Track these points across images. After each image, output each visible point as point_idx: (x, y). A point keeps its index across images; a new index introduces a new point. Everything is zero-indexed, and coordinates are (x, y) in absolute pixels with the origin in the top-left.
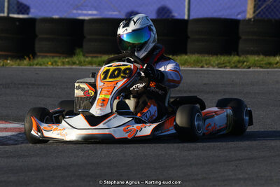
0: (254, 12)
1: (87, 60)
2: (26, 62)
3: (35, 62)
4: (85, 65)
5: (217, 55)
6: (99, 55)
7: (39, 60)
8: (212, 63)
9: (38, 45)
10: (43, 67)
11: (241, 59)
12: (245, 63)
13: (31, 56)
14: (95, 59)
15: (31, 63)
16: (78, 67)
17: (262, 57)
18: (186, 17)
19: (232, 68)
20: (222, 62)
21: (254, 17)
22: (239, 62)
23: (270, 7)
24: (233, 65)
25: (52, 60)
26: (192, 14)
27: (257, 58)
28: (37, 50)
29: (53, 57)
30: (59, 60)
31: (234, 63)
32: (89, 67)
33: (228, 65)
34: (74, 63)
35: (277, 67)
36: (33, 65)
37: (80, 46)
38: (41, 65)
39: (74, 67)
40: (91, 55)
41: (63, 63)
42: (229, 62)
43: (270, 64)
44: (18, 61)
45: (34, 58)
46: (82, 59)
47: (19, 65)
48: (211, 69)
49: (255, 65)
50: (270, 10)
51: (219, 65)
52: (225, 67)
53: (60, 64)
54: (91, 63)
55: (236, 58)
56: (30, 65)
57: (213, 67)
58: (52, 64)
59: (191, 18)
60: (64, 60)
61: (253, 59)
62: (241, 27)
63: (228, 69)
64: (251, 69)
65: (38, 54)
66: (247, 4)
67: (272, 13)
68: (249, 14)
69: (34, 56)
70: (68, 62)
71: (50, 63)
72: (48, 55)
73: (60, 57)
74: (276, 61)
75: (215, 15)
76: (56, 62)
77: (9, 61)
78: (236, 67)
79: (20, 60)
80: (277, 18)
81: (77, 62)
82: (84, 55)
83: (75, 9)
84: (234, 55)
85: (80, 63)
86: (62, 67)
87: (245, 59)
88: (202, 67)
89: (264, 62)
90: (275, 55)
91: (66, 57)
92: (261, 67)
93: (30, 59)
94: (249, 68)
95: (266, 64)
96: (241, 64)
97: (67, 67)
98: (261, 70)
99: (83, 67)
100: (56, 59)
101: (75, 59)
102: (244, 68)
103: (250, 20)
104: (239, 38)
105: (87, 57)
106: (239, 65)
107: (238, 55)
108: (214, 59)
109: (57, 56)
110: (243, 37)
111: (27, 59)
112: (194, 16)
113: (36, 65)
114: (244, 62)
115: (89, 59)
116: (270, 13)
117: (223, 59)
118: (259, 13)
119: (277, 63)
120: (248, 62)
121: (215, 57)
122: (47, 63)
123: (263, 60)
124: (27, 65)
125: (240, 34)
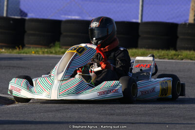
1: (62, 50)
2: (15, 51)
3: (22, 51)
7: (26, 50)
9: (26, 39)
10: (28, 55)
11: (177, 53)
12: (180, 56)
13: (20, 46)
15: (20, 51)
16: (54, 55)
17: (192, 52)
19: (169, 59)
20: (162, 54)
22: (175, 55)
24: (170, 57)
25: (35, 50)
27: (189, 53)
28: (25, 42)
29: (36, 48)
31: (171, 56)
33: (166, 57)
34: (51, 53)
36: (21, 53)
37: (59, 40)
38: (26, 53)
39: (51, 55)
40: (64, 47)
41: (43, 53)
42: (168, 55)
44: (11, 50)
45: (22, 49)
46: (58, 49)
47: (10, 53)
49: (187, 58)
51: (160, 57)
52: (164, 58)
53: (40, 53)
55: (173, 52)
56: (19, 53)
57: (155, 58)
58: (35, 53)
60: (43, 50)
61: (185, 53)
62: (179, 30)
63: (166, 60)
64: (184, 61)
65: (27, 45)
69: (23, 46)
70: (47, 51)
71: (33, 52)
72: (32, 46)
73: (41, 48)
76: (38, 51)
77: (3, 50)
78: (172, 59)
81: (54, 52)
82: (60, 47)
84: (172, 50)
85: (56, 53)
86: (42, 55)
87: (180, 53)
91: (46, 48)
92: (191, 59)
93: (19, 48)
94: (182, 59)
96: (176, 57)
97: (46, 55)
98: (191, 61)
100: (38, 49)
101: (53, 50)
102: (178, 59)
104: (177, 37)
105: (62, 48)
107: (175, 49)
109: (39, 47)
110: (181, 37)
113: (23, 53)
114: (178, 55)
117: (163, 52)
120: (181, 55)
121: (157, 51)
122: (31, 52)
123: (193, 54)
124: (16, 53)
125: (178, 35)
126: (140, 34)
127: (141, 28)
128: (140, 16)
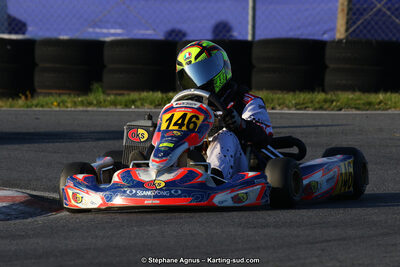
0: (347, 30)
1: (109, 98)
2: (21, 101)
3: (35, 102)
4: (106, 107)
5: (294, 91)
6: (126, 92)
7: (41, 99)
8: (287, 102)
9: (38, 78)
10: (46, 109)
11: (329, 96)
12: (334, 103)
13: (28, 93)
14: (119, 98)
15: (29, 103)
16: (95, 109)
17: (358, 94)
18: (250, 38)
19: (315, 109)
20: (301, 101)
21: (347, 37)
22: (325, 101)
23: (369, 23)
24: (317, 106)
25: (59, 99)
26: (258, 32)
27: (351, 96)
28: (36, 84)
29: (60, 95)
30: (69, 100)
31: (318, 102)
32: (112, 109)
33: (310, 105)
34: (90, 104)
35: (379, 109)
36: (31, 107)
37: (99, 79)
38: (42, 106)
39: (89, 109)
40: (115, 92)
41: (75, 104)
42: (312, 102)
43: (370, 104)
44: (10, 100)
45: (32, 96)
46: (102, 97)
47: (11, 106)
48: (286, 111)
49: (348, 106)
50: (369, 27)
51: (297, 106)
52: (305, 108)
54: (114, 104)
55: (321, 96)
56: (28, 107)
57: (289, 108)
58: (59, 105)
59: (257, 38)
60: (76, 99)
61: (345, 96)
62: (329, 52)
63: (310, 112)
64: (342, 112)
65: (39, 91)
66: (336, 18)
67: (372, 32)
68: (340, 33)
69: (33, 93)
70: (82, 101)
71: (55, 104)
72: (53, 91)
73: (70, 94)
74: (378, 100)
75: (292, 34)
76: (64, 102)
78: (321, 108)
79: (13, 99)
80: (380, 39)
81: (95, 102)
82: (104, 92)
83: (91, 27)
84: (319, 92)
85: (99, 104)
86: (73, 109)
87: (334, 98)
88: (273, 109)
89: (362, 102)
90: (376, 91)
91: (79, 95)
92: (357, 109)
93: (26, 97)
94: (340, 110)
95: (364, 104)
96: (328, 104)
97: (80, 108)
98: (357, 112)
99: (103, 109)
100: (65, 98)
101: (91, 97)
102: (332, 110)
103: (340, 41)
104: (326, 67)
105: (109, 95)
106: (326, 106)
107: (323, 91)
108: (290, 98)
109: (65, 94)
110: (332, 66)
111: (23, 98)
112: (261, 35)
113: (36, 106)
114: (332, 102)
115: (111, 98)
116: (369, 31)
117: (303, 97)
118: (354, 31)
119: (380, 103)
120: (338, 101)
121: (291, 94)
122: (52, 103)
123: (360, 99)
124: (23, 106)
125: (327, 62)
126: (254, 62)
127: (256, 52)
128: (250, 27)
